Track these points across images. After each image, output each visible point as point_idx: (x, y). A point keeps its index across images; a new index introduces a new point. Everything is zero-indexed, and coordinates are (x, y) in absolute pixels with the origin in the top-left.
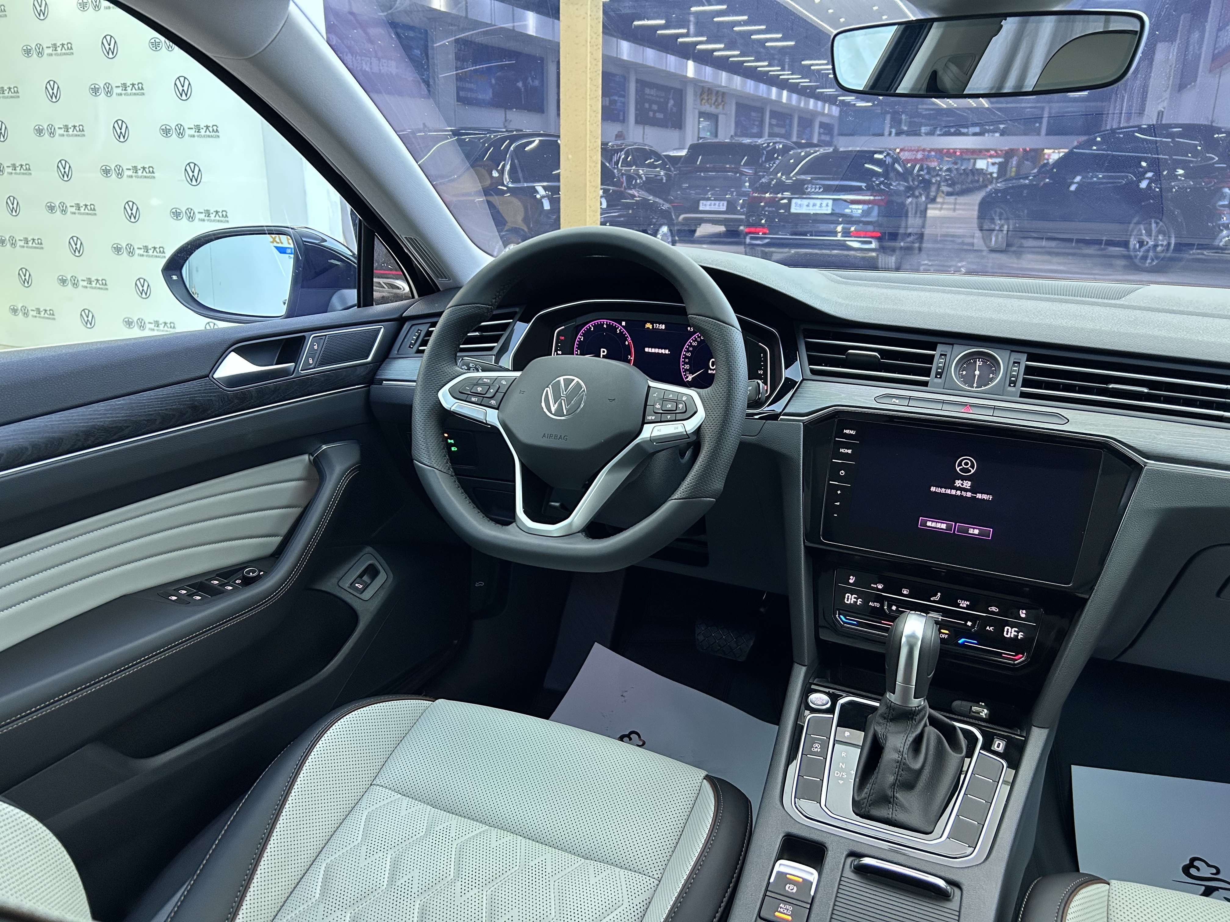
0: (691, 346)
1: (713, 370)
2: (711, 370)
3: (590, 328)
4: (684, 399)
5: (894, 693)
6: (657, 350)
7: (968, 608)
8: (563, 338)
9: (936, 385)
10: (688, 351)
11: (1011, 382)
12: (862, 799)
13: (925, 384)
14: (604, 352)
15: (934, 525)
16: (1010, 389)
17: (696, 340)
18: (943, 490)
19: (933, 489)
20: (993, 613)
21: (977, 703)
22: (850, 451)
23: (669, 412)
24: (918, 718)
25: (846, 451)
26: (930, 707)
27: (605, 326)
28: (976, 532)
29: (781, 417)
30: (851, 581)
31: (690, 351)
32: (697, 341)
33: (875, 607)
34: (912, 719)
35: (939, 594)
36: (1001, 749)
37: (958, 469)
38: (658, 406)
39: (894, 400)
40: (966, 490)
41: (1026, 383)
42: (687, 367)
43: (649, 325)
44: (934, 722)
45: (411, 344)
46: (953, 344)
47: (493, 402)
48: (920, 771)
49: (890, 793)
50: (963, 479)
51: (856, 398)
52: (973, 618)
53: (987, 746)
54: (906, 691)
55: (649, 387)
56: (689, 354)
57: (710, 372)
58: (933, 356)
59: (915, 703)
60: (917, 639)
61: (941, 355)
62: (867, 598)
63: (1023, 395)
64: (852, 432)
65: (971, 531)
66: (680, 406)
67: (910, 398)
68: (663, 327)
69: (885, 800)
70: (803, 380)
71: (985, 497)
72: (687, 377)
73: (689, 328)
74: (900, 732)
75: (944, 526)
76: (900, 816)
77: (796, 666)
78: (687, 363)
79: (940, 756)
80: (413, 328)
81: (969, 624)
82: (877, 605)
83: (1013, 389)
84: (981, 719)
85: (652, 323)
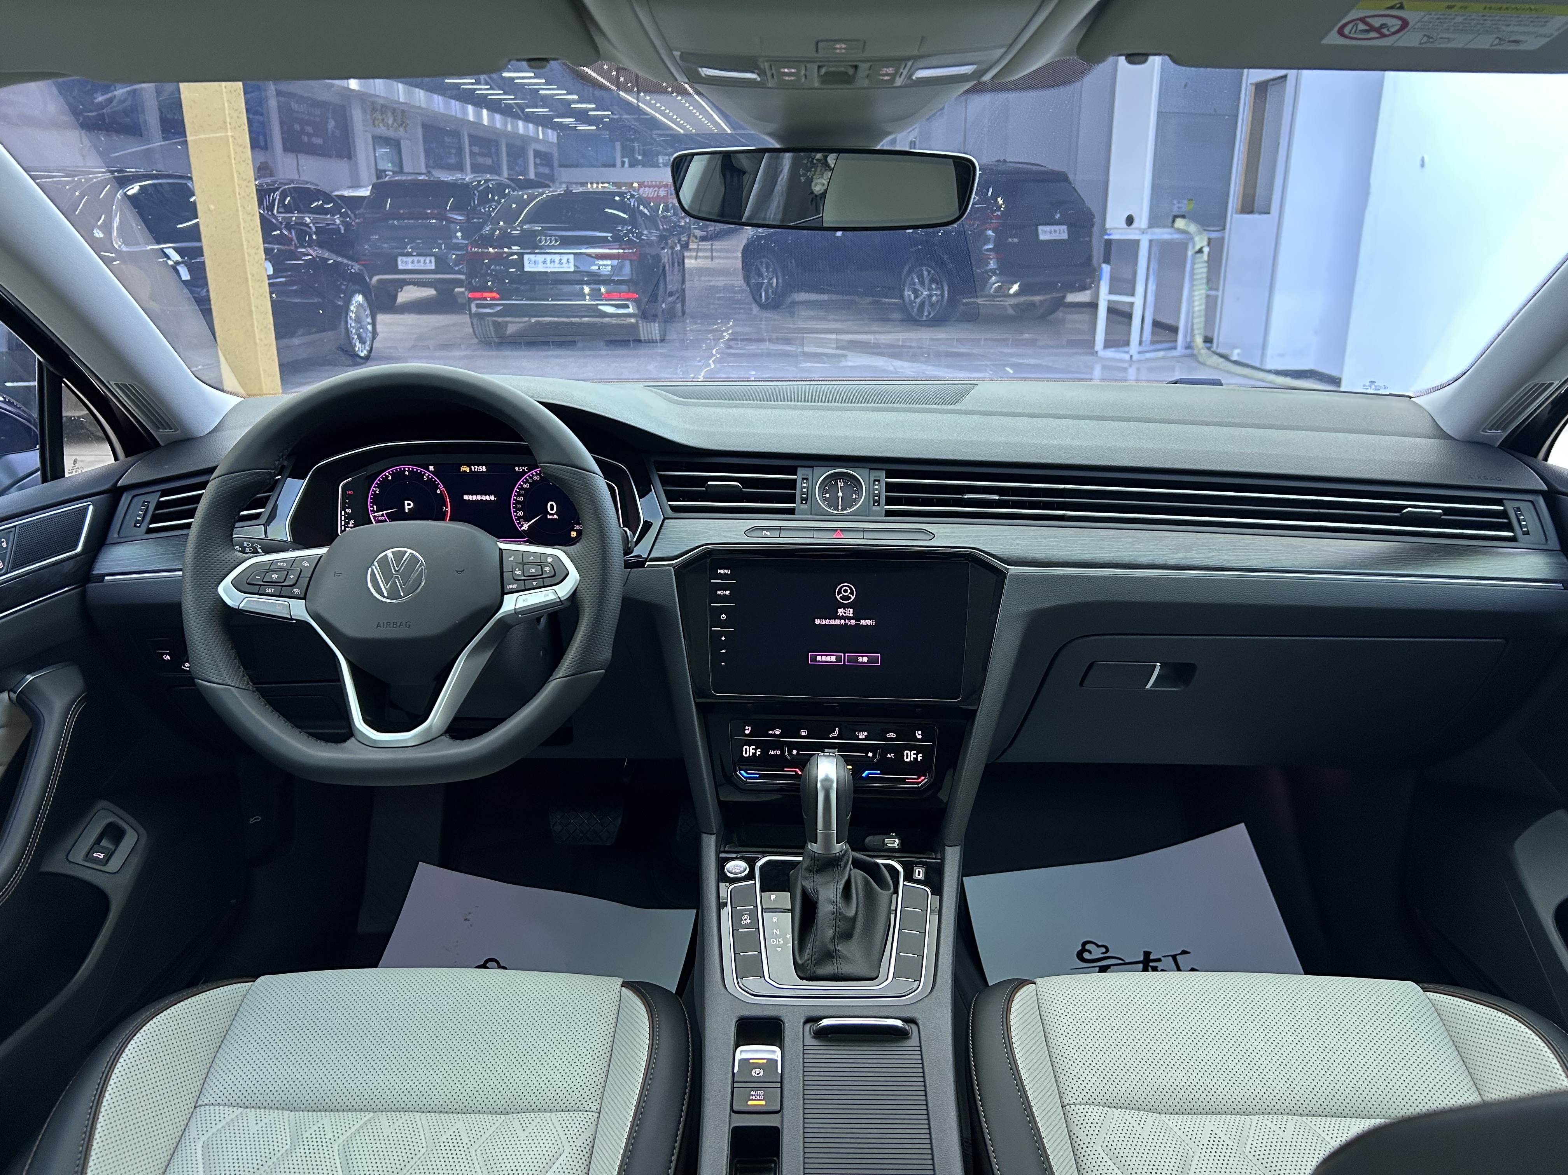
0: (522, 488)
1: (553, 514)
2: (550, 514)
3: (387, 477)
4: (550, 560)
5: (816, 843)
6: (479, 497)
7: (866, 738)
8: (351, 492)
9: (803, 512)
10: (519, 495)
11: (875, 501)
12: (806, 961)
13: (792, 511)
14: (409, 505)
15: (824, 659)
16: (874, 508)
17: (527, 481)
18: (827, 622)
19: (817, 621)
20: (891, 739)
21: (887, 834)
22: (727, 593)
23: (534, 577)
24: (842, 863)
25: (724, 593)
26: (852, 850)
27: (407, 473)
28: (866, 659)
29: (648, 563)
30: (747, 732)
31: (522, 495)
32: (529, 483)
33: (776, 755)
34: (838, 865)
35: (837, 729)
36: (921, 877)
37: (838, 598)
38: (518, 572)
39: (764, 532)
40: (849, 618)
41: (889, 501)
42: (520, 513)
43: (465, 468)
44: (857, 864)
45: (137, 522)
46: (812, 467)
47: (296, 591)
48: (855, 918)
49: (831, 947)
50: (845, 606)
51: (726, 534)
52: (873, 748)
53: (909, 877)
54: (827, 838)
55: (500, 549)
56: (521, 499)
57: (549, 517)
58: (795, 481)
59: (838, 848)
60: (832, 781)
61: (803, 479)
62: (765, 747)
63: (889, 513)
64: (728, 572)
65: (860, 659)
66: (547, 569)
67: (780, 529)
68: (484, 469)
69: (828, 956)
70: (665, 519)
71: (868, 622)
72: (522, 526)
73: (517, 469)
74: (827, 883)
75: (834, 659)
76: (846, 969)
77: (705, 837)
78: (519, 510)
79: (870, 897)
80: (136, 499)
81: (870, 754)
82: (778, 753)
83: (878, 508)
84: (893, 850)
85: (469, 466)
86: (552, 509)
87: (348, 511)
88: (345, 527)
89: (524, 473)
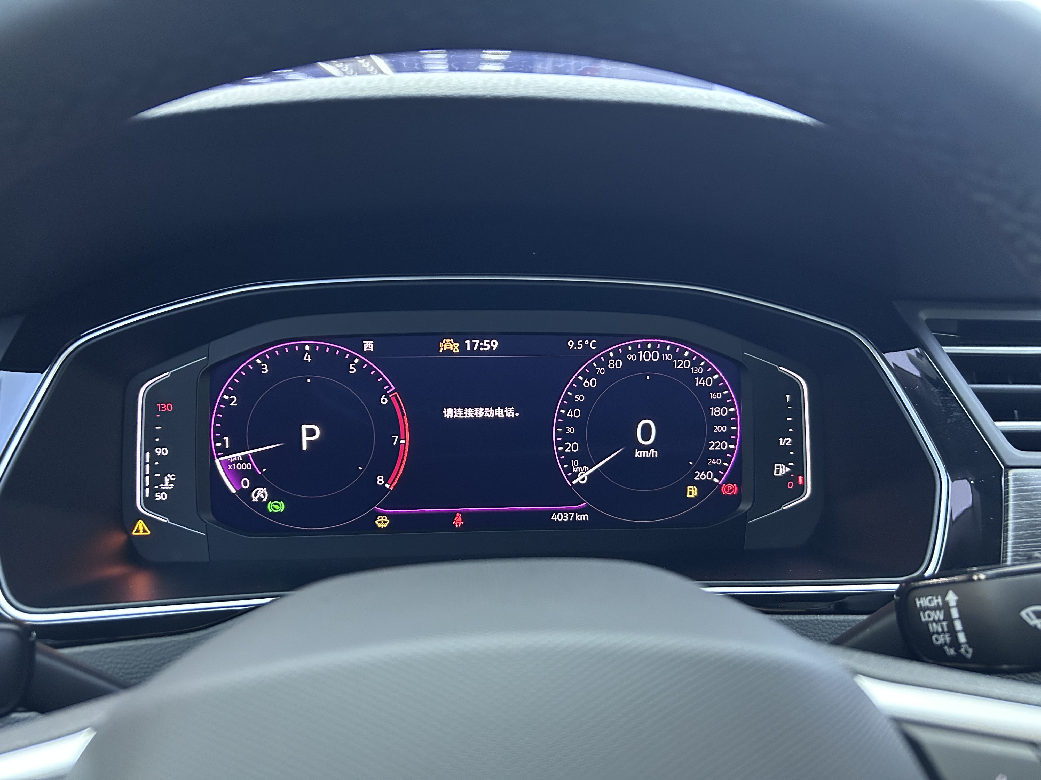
0: (580, 389)
1: (648, 448)
3: (260, 368)
6: (480, 412)
8: (167, 407)
10: (571, 404)
14: (311, 432)
17: (592, 373)
27: (308, 358)
31: (579, 405)
32: (599, 377)
42: (572, 447)
43: (449, 345)
56: (575, 414)
57: (639, 455)
68: (495, 345)
70: (1006, 468)
72: (575, 476)
73: (571, 345)
78: (571, 438)
85: (459, 338)
86: (646, 436)
87: (159, 451)
88: (153, 492)
89: (587, 353)
